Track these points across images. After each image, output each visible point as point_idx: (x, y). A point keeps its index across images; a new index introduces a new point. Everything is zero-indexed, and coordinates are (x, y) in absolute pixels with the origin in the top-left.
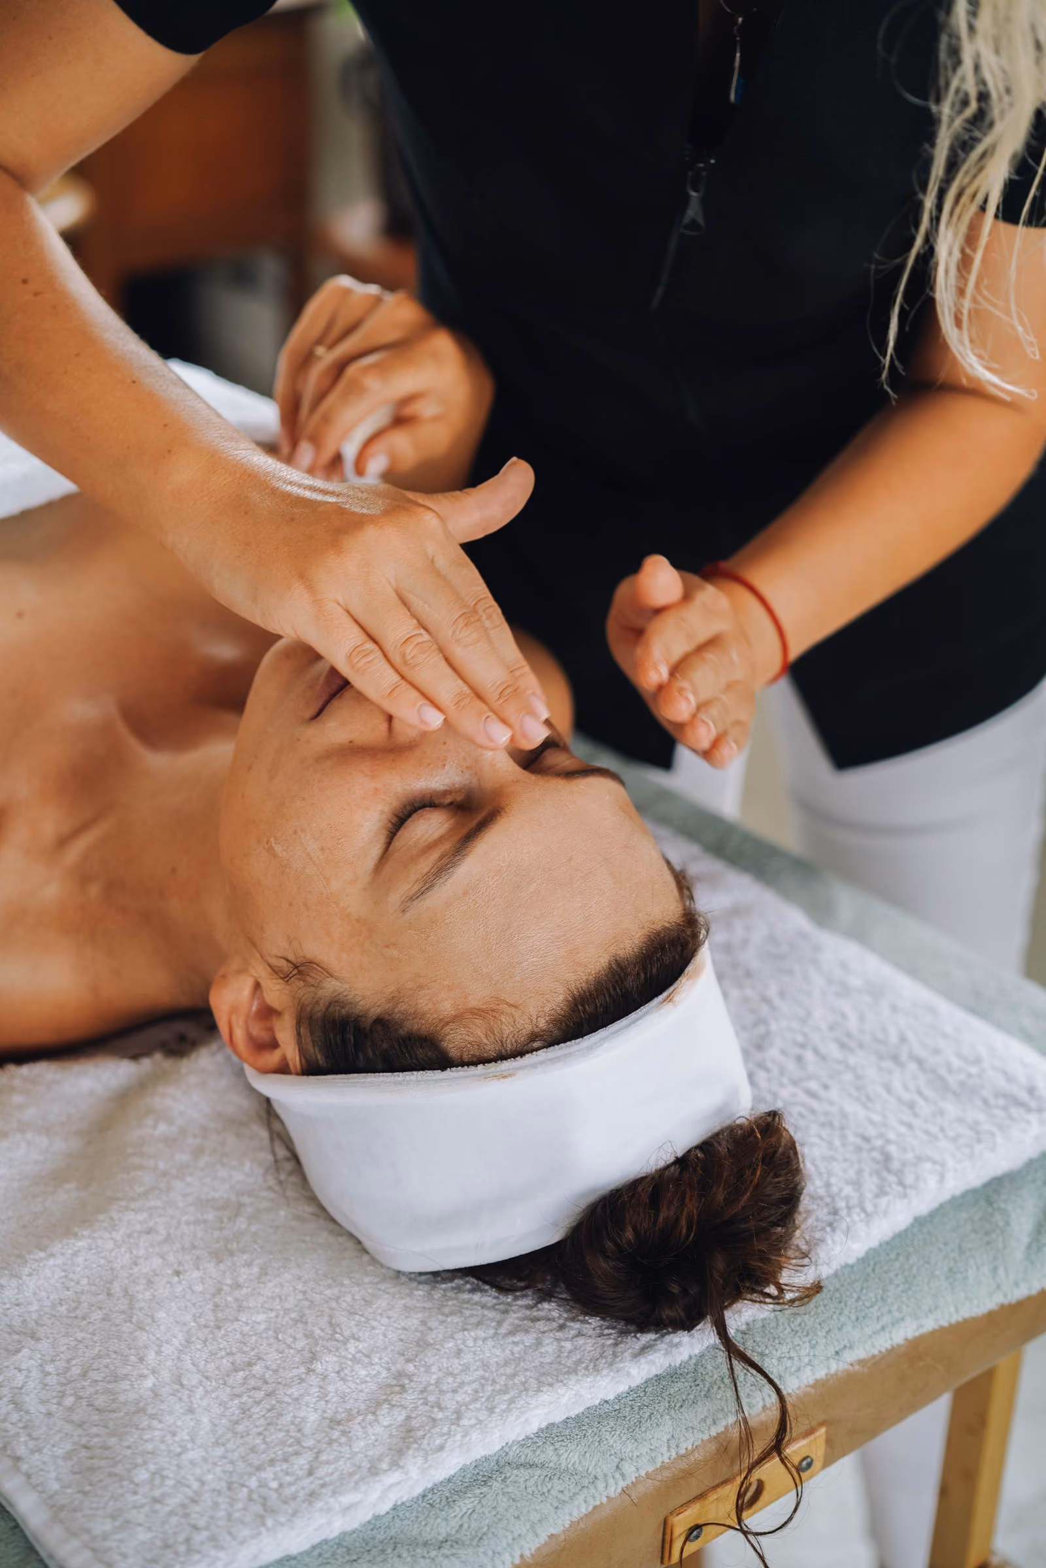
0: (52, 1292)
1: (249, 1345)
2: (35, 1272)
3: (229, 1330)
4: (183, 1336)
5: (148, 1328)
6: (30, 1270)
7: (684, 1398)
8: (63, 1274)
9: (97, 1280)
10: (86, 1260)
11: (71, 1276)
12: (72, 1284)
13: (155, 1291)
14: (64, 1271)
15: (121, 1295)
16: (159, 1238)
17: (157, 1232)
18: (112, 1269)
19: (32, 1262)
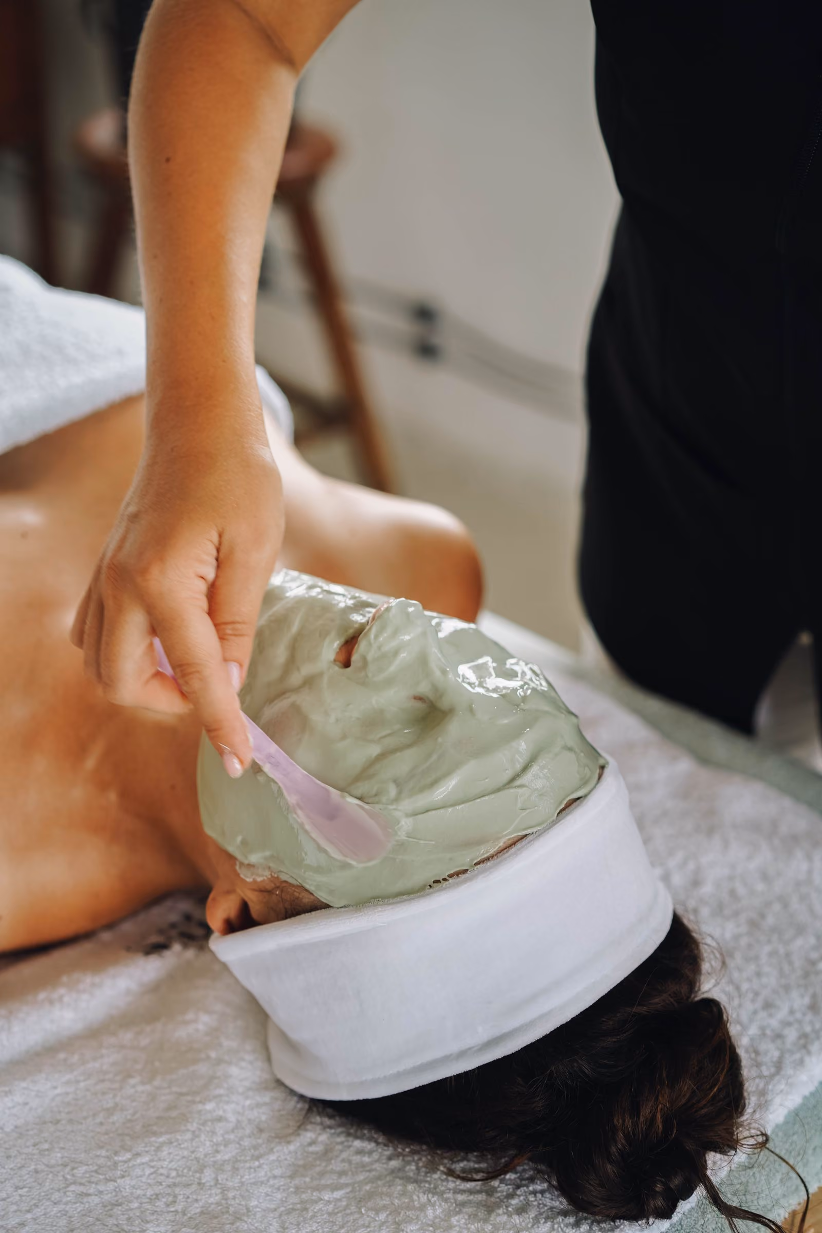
0: (147, 1189)
1: (337, 1223)
2: (127, 1174)
3: (315, 1210)
4: (277, 1223)
5: (245, 1219)
6: (122, 1173)
7: (714, 1227)
8: (152, 1170)
9: (185, 1171)
10: (170, 1154)
11: (161, 1171)
12: (162, 1178)
13: (242, 1177)
14: (153, 1167)
15: (212, 1183)
16: (231, 1126)
17: (226, 1120)
18: (197, 1159)
19: (122, 1164)
